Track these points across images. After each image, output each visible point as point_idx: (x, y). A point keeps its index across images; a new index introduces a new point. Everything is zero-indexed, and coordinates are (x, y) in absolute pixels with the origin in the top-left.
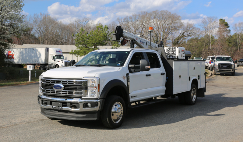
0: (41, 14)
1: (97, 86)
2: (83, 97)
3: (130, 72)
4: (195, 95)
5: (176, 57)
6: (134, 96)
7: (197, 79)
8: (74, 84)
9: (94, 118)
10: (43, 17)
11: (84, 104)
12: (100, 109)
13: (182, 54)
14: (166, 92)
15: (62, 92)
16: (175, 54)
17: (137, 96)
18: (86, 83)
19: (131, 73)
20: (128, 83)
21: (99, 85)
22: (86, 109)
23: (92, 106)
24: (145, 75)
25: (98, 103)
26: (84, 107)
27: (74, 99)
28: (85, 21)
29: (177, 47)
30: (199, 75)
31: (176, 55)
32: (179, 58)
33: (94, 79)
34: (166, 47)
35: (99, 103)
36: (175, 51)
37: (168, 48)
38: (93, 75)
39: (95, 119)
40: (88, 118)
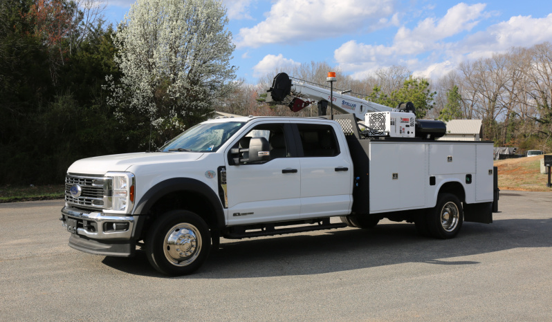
0: (313, 64)
1: (128, 189)
2: (104, 211)
3: (231, 163)
4: (456, 217)
5: (387, 134)
6: (241, 213)
7: (463, 182)
8: (93, 185)
9: (124, 252)
10: (316, 68)
11: (104, 224)
12: (133, 235)
13: (405, 127)
14: (353, 208)
15: (80, 199)
16: (384, 127)
17: (252, 213)
18: (109, 182)
19: (233, 167)
20: (222, 185)
21: (132, 189)
22: (108, 234)
23: (118, 229)
24: (281, 172)
25: (128, 223)
26: (104, 230)
27: (92, 213)
28: (393, 74)
29: (386, 112)
30: (469, 173)
31: (386, 130)
32: (392, 135)
33: (125, 175)
34: (368, 114)
35: (131, 224)
36: (384, 121)
37: (372, 115)
38: (123, 168)
39: (127, 254)
40: (116, 252)
